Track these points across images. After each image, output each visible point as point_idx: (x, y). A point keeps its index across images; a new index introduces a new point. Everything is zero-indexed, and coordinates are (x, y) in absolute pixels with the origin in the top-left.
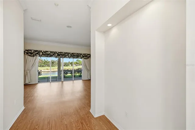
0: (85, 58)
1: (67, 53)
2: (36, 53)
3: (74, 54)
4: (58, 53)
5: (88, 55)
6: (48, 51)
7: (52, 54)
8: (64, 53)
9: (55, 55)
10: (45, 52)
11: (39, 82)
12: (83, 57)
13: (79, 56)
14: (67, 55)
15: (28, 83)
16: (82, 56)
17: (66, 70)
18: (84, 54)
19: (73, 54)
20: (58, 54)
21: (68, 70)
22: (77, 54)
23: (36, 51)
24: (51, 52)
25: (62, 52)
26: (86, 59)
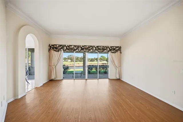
0: (112, 51)
1: (91, 46)
2: (60, 47)
3: (99, 47)
4: (81, 46)
5: (116, 48)
6: (71, 46)
7: (76, 49)
8: (87, 46)
9: (78, 49)
10: (69, 47)
11: (64, 78)
12: (110, 50)
13: (105, 49)
14: (91, 49)
15: (54, 78)
16: (108, 49)
17: (91, 66)
18: (111, 47)
19: (97, 47)
20: (81, 48)
21: (93, 66)
22: (103, 46)
23: (61, 45)
24: (75, 46)
25: (86, 46)
26: (113, 53)
